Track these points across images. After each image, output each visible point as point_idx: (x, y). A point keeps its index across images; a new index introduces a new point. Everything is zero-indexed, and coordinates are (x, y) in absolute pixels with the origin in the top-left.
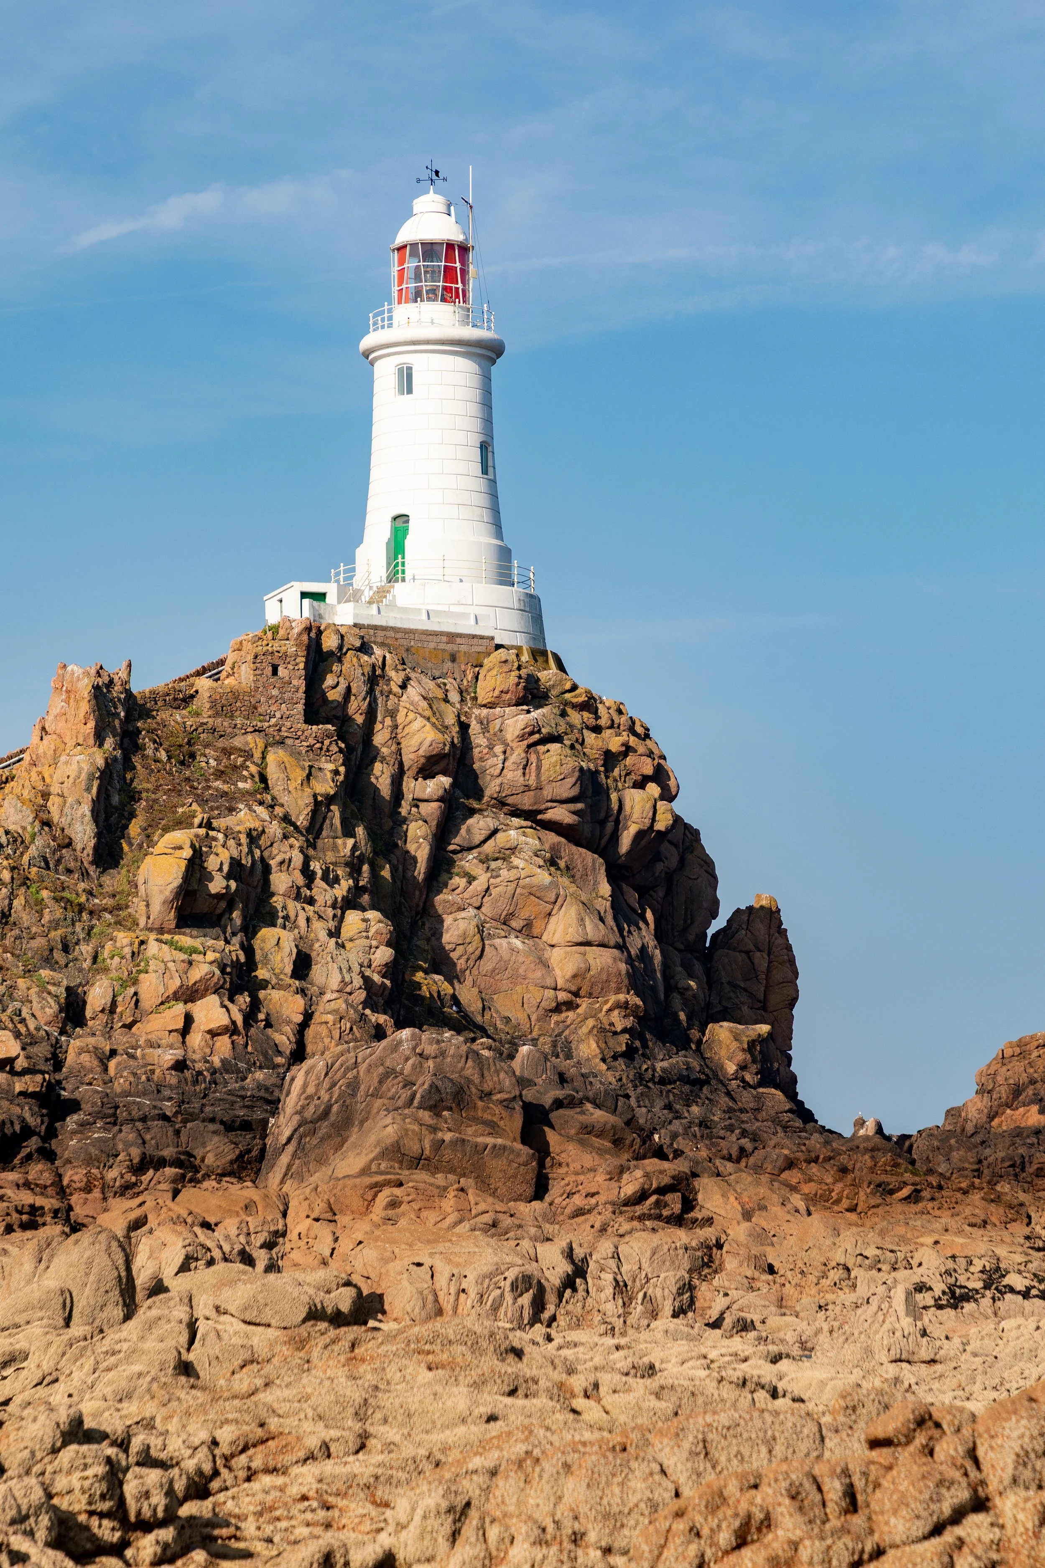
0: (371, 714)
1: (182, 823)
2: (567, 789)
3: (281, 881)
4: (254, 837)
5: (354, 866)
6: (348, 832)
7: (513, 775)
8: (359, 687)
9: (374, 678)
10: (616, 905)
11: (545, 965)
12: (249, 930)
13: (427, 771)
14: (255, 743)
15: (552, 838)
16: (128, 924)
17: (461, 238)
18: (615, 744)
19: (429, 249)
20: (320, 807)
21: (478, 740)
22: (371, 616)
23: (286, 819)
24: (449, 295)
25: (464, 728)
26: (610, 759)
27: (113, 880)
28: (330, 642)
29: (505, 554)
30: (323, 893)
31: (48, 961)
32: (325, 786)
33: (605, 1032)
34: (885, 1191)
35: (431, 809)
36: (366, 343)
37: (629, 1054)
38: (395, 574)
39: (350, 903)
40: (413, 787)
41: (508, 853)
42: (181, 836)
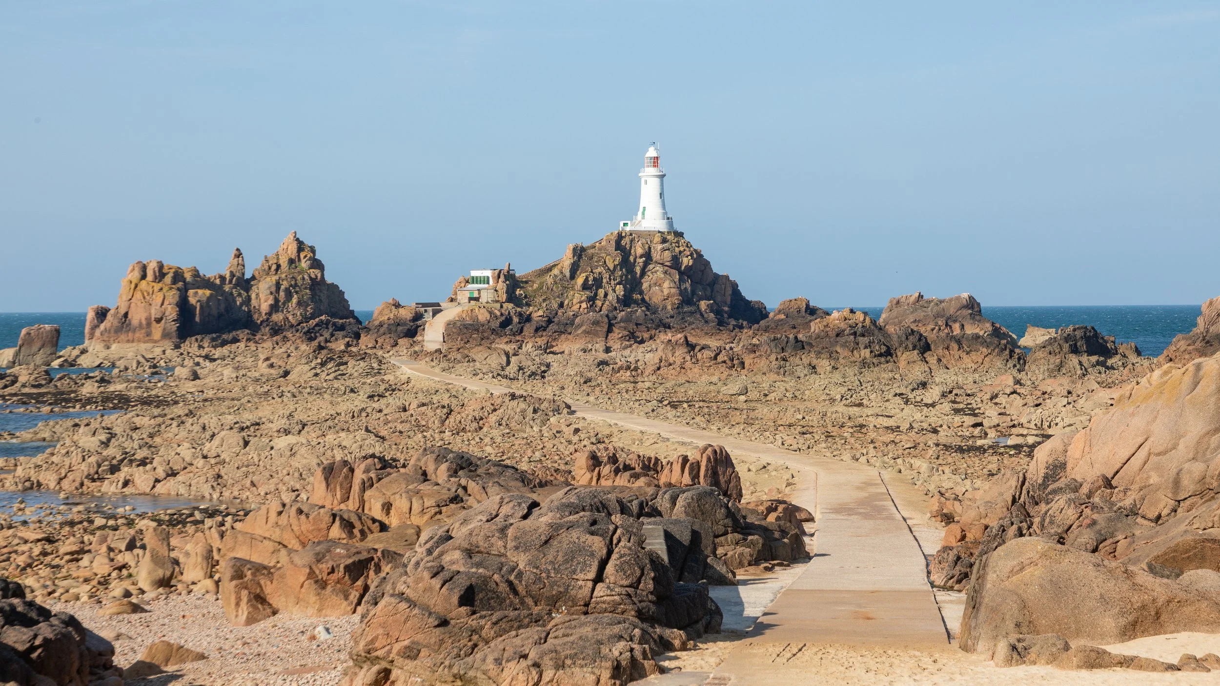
0: (631, 247)
1: (586, 272)
2: (669, 259)
3: (604, 281)
4: (600, 273)
5: (621, 277)
6: (621, 270)
7: (658, 257)
8: (628, 243)
9: (632, 241)
10: (680, 280)
11: (662, 292)
12: (597, 290)
13: (641, 257)
14: (604, 255)
15: (666, 268)
16: (573, 289)
17: (656, 155)
18: (682, 249)
19: (651, 158)
20: (615, 267)
21: (653, 250)
22: (633, 228)
23: (609, 269)
24: (654, 166)
25: (650, 248)
26: (680, 252)
27: (572, 282)
28: (623, 235)
29: (666, 213)
30: (613, 282)
31: (558, 297)
32: (616, 263)
33: (673, 304)
34: (707, 334)
35: (641, 264)
36: (640, 175)
37: (678, 308)
38: (643, 218)
39: (619, 284)
40: (638, 260)
41: (656, 272)
42: (584, 275)
